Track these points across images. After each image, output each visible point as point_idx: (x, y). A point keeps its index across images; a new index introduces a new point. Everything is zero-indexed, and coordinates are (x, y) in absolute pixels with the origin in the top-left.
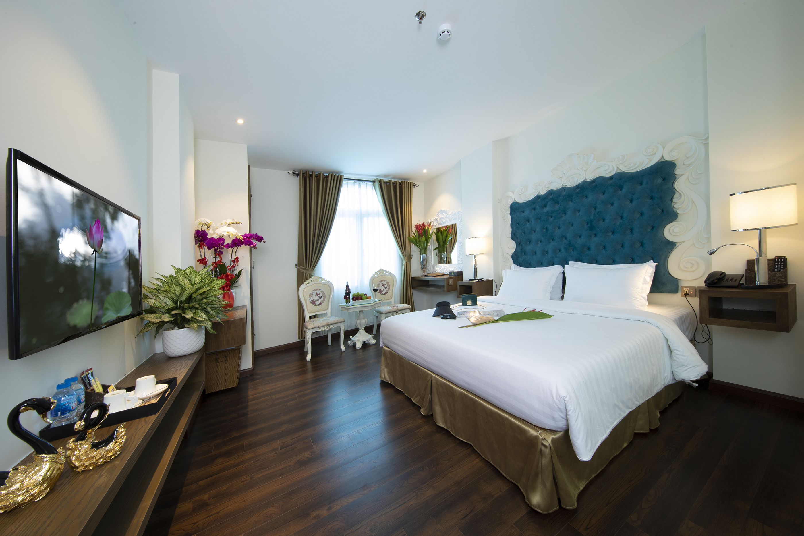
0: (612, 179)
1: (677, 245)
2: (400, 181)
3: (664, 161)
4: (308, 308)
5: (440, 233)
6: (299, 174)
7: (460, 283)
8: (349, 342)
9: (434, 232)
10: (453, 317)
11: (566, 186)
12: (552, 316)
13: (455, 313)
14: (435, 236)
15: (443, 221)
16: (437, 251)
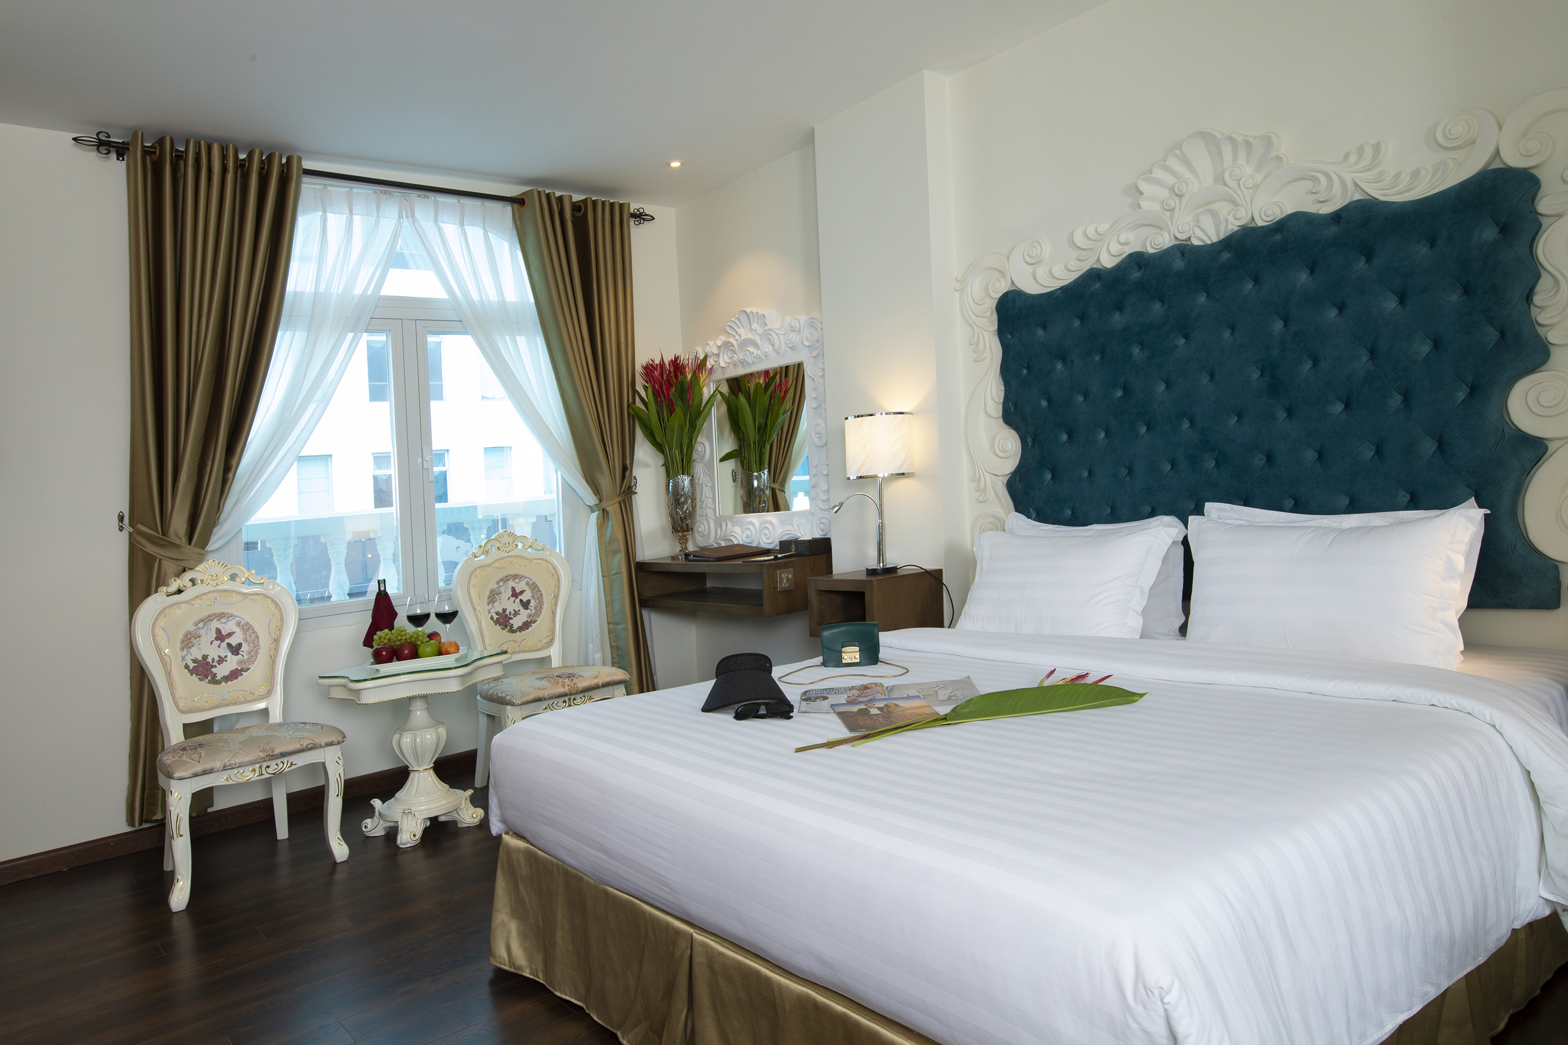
0: (1339, 222)
1: (1552, 446)
2: (577, 197)
3: (1503, 166)
4: (178, 695)
5: (742, 399)
6: (128, 149)
7: (820, 582)
8: (368, 821)
9: (721, 393)
10: (781, 709)
11: (1188, 243)
12: (1142, 695)
13: (792, 694)
14: (724, 408)
15: (751, 353)
16: (731, 465)
